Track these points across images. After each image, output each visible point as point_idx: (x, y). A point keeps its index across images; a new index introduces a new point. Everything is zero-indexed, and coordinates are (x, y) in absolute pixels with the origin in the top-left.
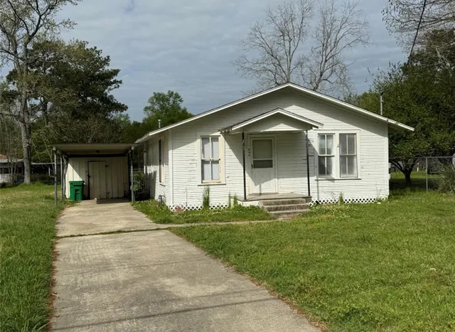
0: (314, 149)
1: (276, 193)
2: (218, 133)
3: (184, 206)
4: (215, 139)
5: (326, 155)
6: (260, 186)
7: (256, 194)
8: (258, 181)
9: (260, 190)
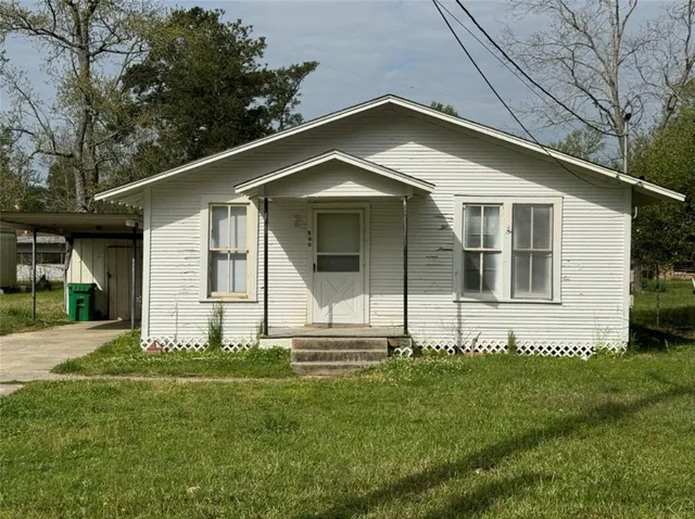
0: (454, 236)
1: (364, 325)
2: (245, 199)
3: (171, 341)
4: (240, 210)
5: (481, 249)
6: (331, 310)
7: (320, 326)
8: (325, 299)
9: (331, 318)
